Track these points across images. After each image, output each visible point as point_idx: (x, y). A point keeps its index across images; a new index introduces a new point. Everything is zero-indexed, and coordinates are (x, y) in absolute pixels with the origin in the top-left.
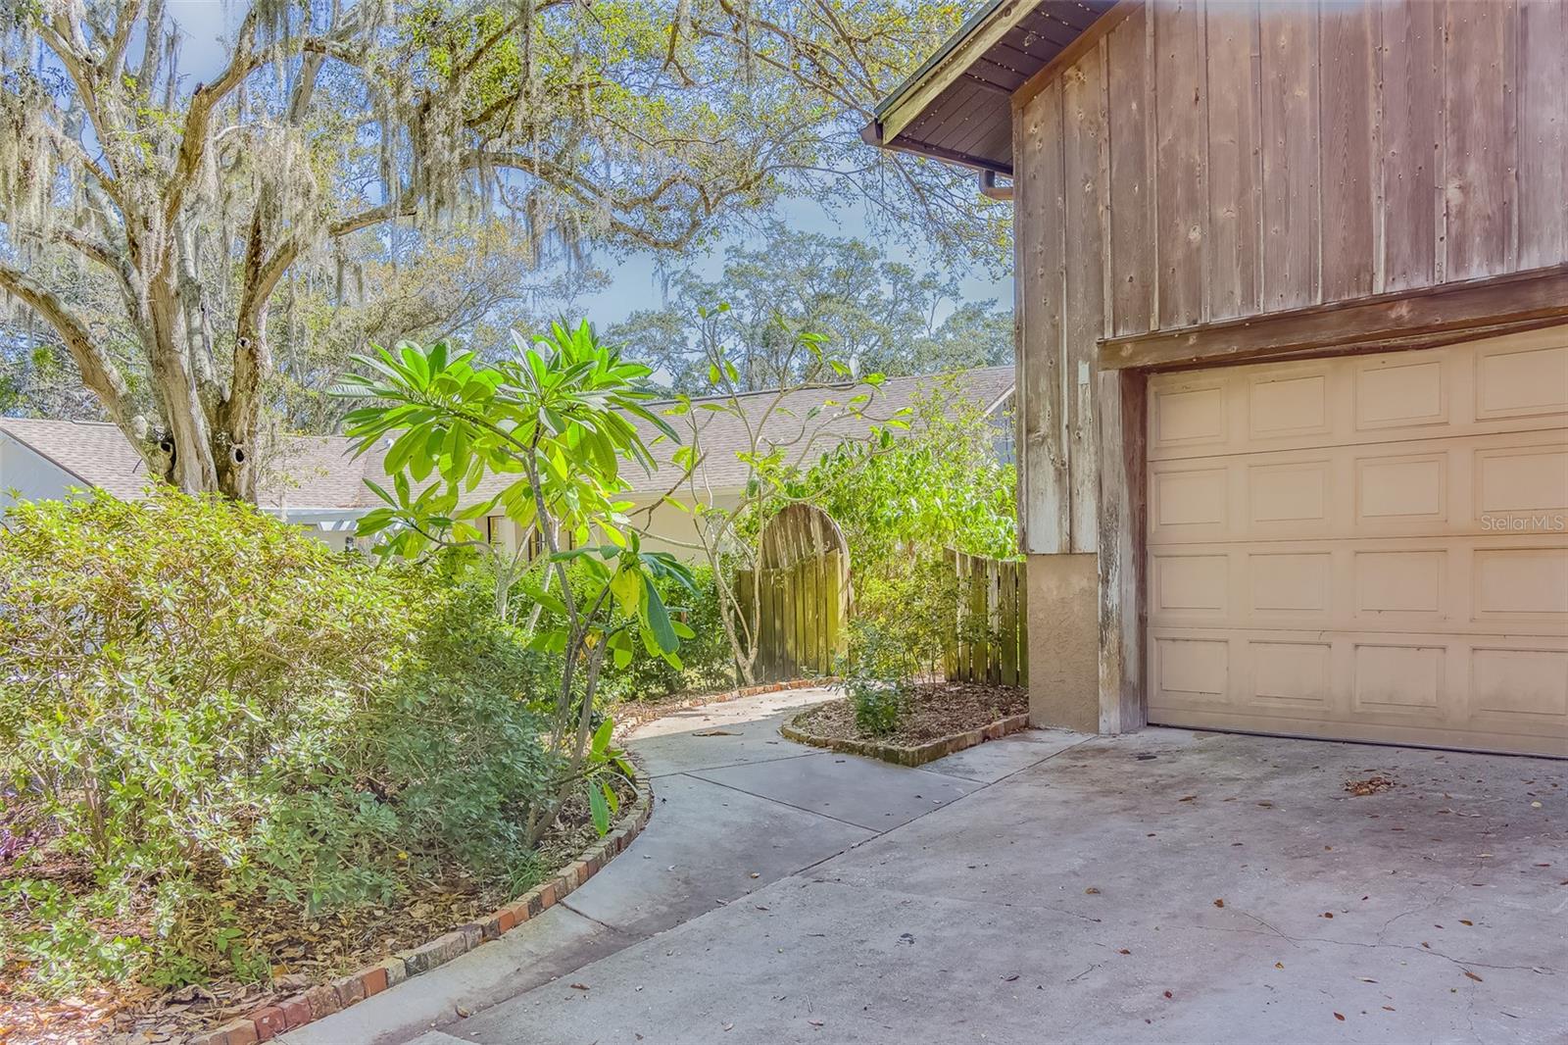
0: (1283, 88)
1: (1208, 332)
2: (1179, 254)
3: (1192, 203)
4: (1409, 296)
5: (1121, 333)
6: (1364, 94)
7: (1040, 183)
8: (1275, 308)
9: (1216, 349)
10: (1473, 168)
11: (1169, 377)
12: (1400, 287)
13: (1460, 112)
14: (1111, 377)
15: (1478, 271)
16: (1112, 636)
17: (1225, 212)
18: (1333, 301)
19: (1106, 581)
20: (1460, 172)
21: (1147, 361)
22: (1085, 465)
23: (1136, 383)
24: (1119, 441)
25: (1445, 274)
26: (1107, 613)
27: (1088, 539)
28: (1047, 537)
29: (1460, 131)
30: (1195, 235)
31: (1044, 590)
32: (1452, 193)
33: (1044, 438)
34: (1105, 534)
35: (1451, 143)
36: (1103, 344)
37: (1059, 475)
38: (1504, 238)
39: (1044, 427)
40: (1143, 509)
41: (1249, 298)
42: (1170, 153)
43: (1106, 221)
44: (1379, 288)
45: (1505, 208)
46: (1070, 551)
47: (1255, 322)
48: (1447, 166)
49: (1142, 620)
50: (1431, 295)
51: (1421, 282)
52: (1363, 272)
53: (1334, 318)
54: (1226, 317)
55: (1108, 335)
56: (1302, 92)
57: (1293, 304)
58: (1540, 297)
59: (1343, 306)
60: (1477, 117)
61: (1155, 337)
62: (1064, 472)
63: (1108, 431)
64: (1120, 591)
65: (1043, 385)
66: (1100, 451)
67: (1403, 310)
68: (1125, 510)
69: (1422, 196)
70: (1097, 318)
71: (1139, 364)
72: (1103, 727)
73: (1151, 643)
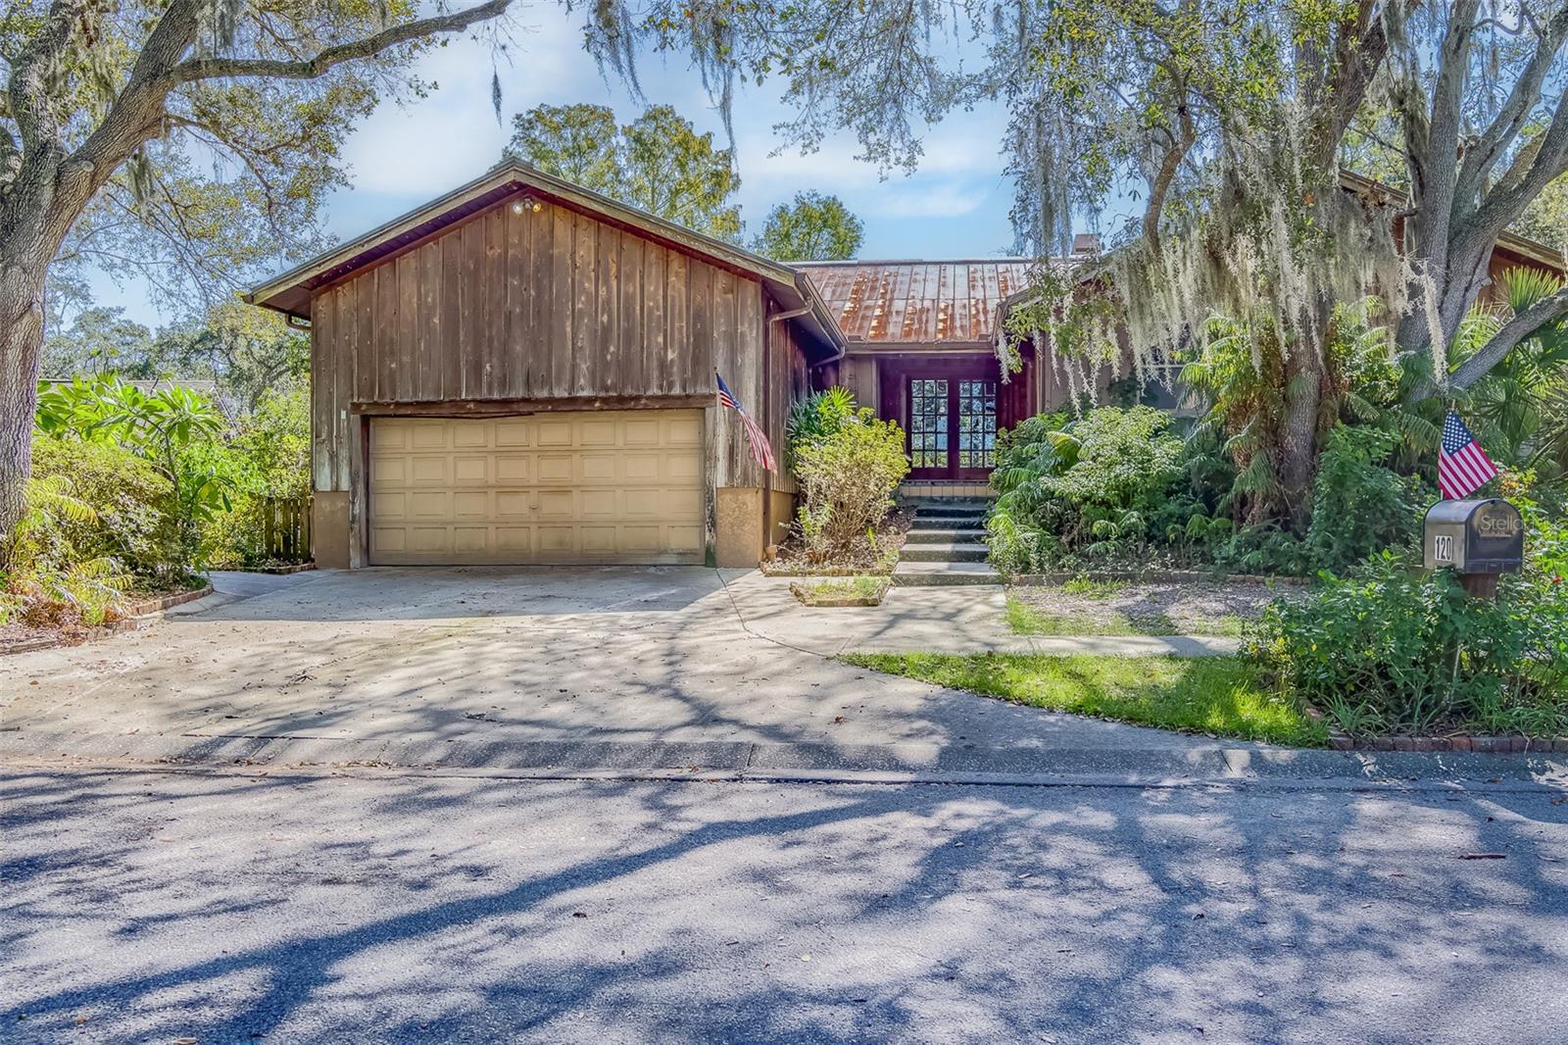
0: (429, 318)
1: (398, 405)
2: (387, 372)
3: (392, 353)
4: (473, 401)
5: (361, 400)
6: (458, 327)
7: (323, 331)
8: (425, 399)
9: (402, 411)
10: (494, 360)
11: (380, 419)
12: (470, 398)
13: (491, 340)
14: (356, 418)
15: (496, 396)
16: (356, 526)
17: (406, 359)
18: (447, 400)
19: (353, 503)
20: (490, 361)
21: (373, 413)
22: (344, 453)
23: (366, 421)
24: (360, 444)
25: (485, 395)
26: (354, 516)
27: (345, 485)
28: (324, 483)
29: (490, 346)
30: (393, 366)
31: (323, 508)
32: (488, 367)
33: (324, 441)
34: (353, 483)
35: (488, 350)
36: (353, 404)
37: (331, 458)
38: (504, 386)
39: (324, 436)
40: (368, 474)
41: (415, 394)
42: (383, 331)
43: (355, 353)
44: (463, 397)
45: (505, 376)
46: (336, 490)
47: (418, 403)
48: (486, 358)
49: (368, 520)
50: (480, 402)
51: (478, 397)
52: (458, 391)
53: (447, 405)
54: (405, 400)
55: (355, 400)
56: (436, 320)
57: (432, 398)
58: (515, 407)
59: (451, 401)
60: (496, 343)
61: (376, 403)
62: (333, 457)
63: (354, 439)
64: (359, 508)
65: (324, 418)
66: (350, 449)
67: (472, 405)
68: (361, 474)
69: (477, 368)
70: (349, 393)
71: (369, 413)
72: (352, 565)
73: (371, 530)
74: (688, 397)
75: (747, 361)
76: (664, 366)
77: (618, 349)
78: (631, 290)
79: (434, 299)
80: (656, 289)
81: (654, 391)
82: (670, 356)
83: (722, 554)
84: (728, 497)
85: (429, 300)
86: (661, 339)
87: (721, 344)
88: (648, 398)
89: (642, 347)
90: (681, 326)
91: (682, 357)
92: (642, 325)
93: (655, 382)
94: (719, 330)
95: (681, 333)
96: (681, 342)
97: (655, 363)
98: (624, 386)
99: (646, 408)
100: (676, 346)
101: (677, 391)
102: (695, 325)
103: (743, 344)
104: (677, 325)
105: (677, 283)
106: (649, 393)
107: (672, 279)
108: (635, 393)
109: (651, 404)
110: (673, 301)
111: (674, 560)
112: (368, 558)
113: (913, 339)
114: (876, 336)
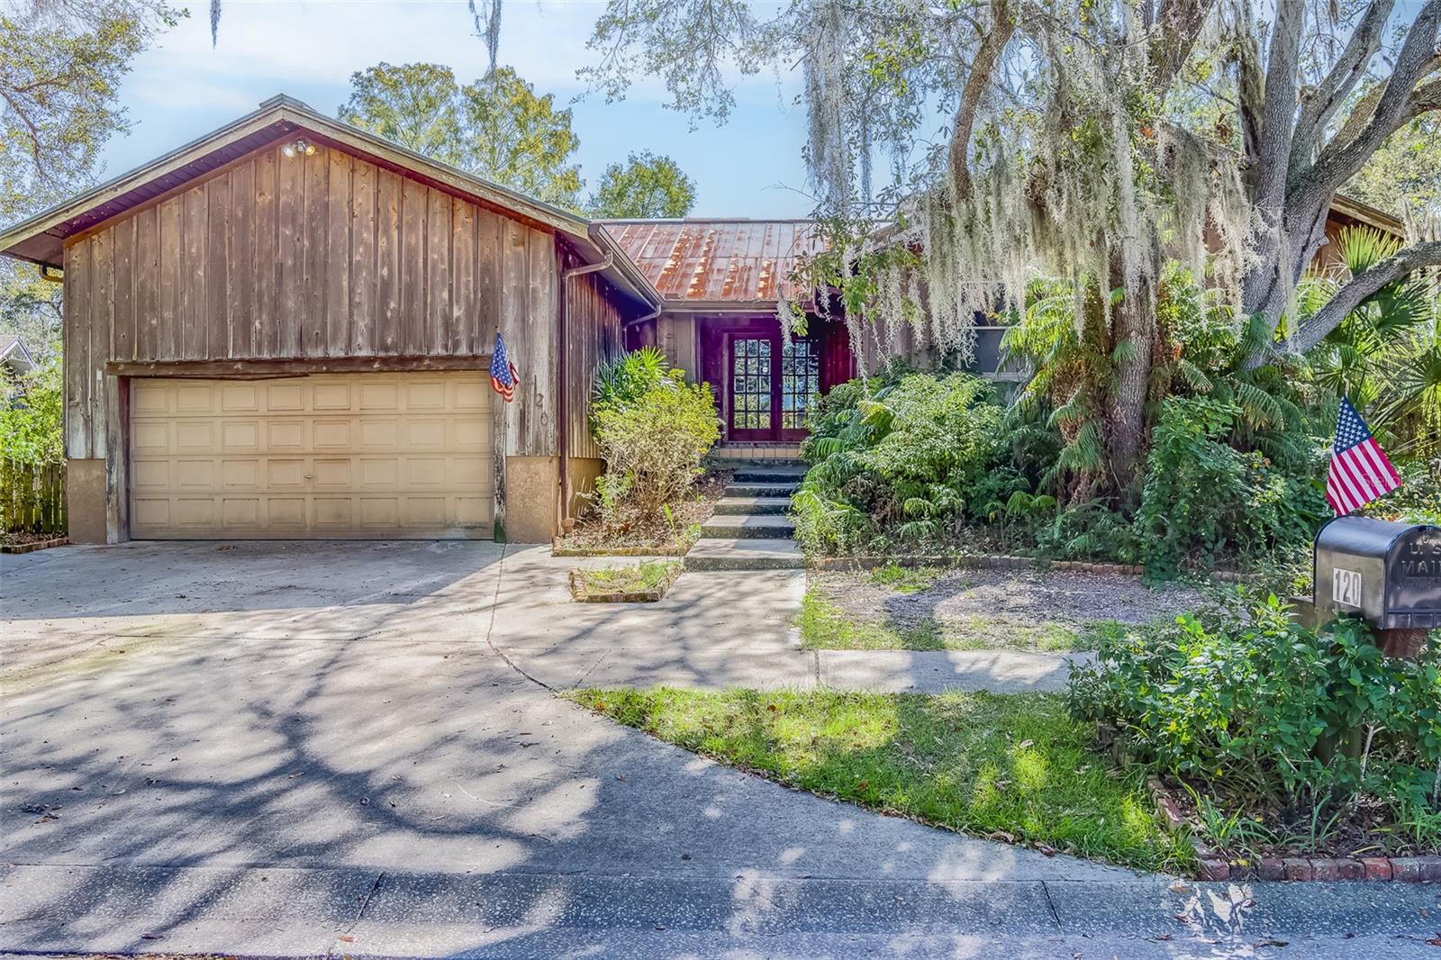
0: (193, 269)
1: (158, 364)
2: (147, 329)
3: (153, 308)
4: (241, 360)
5: (118, 359)
6: (225, 279)
7: (77, 284)
8: (189, 358)
9: (163, 372)
10: (264, 316)
11: (141, 380)
12: (238, 357)
13: (260, 295)
14: (113, 379)
15: (266, 356)
16: (113, 498)
17: (168, 315)
18: (212, 359)
19: (110, 472)
20: (260, 317)
21: (132, 373)
22: (100, 418)
23: (125, 381)
24: (117, 408)
25: (254, 355)
26: (111, 487)
27: (101, 452)
28: (79, 450)
29: (260, 301)
30: (154, 322)
31: (77, 479)
32: (257, 324)
33: (78, 404)
34: (110, 450)
35: (257, 306)
36: (110, 364)
37: (86, 422)
38: (275, 345)
39: (78, 399)
40: (128, 440)
41: (178, 353)
42: (143, 285)
43: (112, 308)
44: (230, 356)
45: (276, 334)
46: (91, 458)
47: (181, 363)
48: (255, 314)
49: (128, 491)
50: (249, 362)
51: (246, 357)
52: (224, 349)
53: (212, 365)
54: (167, 359)
55: (112, 359)
56: (201, 273)
57: (196, 358)
58: (287, 367)
59: (216, 361)
60: (266, 299)
61: (134, 363)
62: (88, 421)
63: (111, 403)
64: (117, 477)
65: (78, 378)
66: (107, 412)
67: (239, 366)
68: (119, 440)
69: (246, 325)
70: (106, 351)
71: (127, 374)
72: (109, 541)
73: (133, 503)
74: (475, 357)
75: (540, 320)
76: (449, 324)
77: (400, 306)
78: (413, 241)
79: (198, 249)
80: (441, 240)
81: (439, 351)
82: (457, 312)
83: (512, 528)
84: (519, 466)
85: (194, 250)
86: (445, 295)
87: (511, 301)
88: (431, 359)
89: (425, 303)
90: (467, 281)
91: (469, 315)
92: (425, 279)
93: (439, 341)
94: (509, 285)
95: (467, 288)
96: (468, 298)
97: (439, 321)
98: (406, 345)
99: (429, 370)
100: (463, 302)
101: (463, 351)
102: (483, 280)
103: (535, 300)
104: (463, 279)
105: (463, 233)
106: (433, 353)
107: (458, 229)
108: (418, 353)
109: (436, 365)
110: (459, 253)
111: (462, 534)
112: (129, 532)
113: (732, 297)
114: (694, 294)
